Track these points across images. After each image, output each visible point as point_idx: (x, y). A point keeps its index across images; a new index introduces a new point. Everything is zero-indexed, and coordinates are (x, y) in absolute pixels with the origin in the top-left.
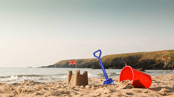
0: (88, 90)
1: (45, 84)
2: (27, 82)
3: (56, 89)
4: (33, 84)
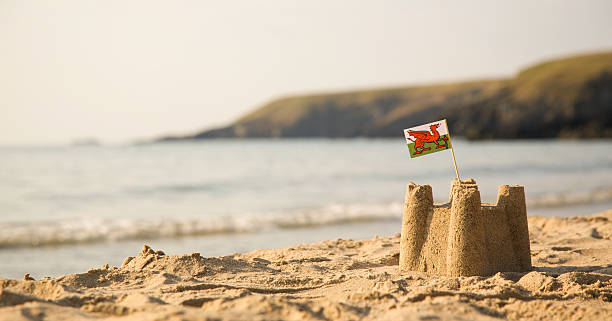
1: (274, 272)
2: (162, 262)
3: (362, 305)
4: (200, 275)
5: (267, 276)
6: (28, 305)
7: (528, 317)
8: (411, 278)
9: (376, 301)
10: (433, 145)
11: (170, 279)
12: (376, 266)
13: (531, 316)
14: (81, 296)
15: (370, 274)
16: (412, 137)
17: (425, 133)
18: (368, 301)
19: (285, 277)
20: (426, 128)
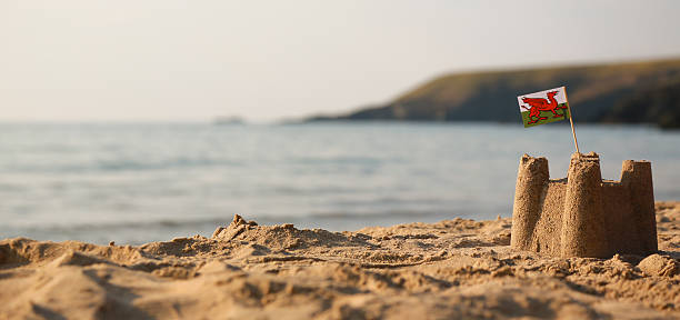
0: (670, 293)
1: (373, 247)
2: (254, 233)
3: (451, 279)
4: (293, 247)
5: (365, 250)
6: (95, 266)
7: (629, 296)
8: (519, 258)
9: (467, 276)
10: (551, 114)
11: (258, 250)
12: (488, 245)
13: (632, 296)
14: (158, 262)
15: (476, 252)
16: (527, 105)
17: (542, 101)
18: (458, 276)
19: (383, 253)
20: (543, 95)
